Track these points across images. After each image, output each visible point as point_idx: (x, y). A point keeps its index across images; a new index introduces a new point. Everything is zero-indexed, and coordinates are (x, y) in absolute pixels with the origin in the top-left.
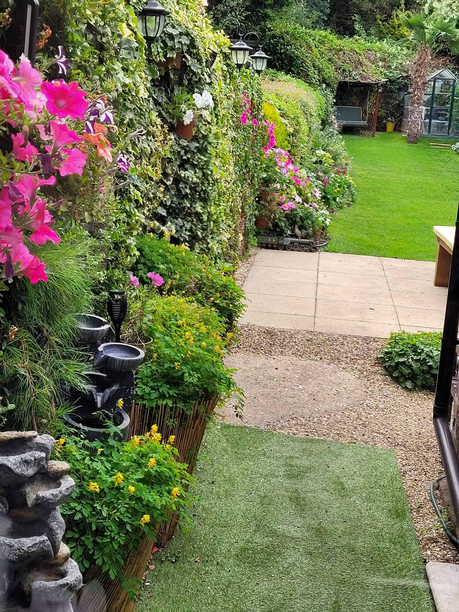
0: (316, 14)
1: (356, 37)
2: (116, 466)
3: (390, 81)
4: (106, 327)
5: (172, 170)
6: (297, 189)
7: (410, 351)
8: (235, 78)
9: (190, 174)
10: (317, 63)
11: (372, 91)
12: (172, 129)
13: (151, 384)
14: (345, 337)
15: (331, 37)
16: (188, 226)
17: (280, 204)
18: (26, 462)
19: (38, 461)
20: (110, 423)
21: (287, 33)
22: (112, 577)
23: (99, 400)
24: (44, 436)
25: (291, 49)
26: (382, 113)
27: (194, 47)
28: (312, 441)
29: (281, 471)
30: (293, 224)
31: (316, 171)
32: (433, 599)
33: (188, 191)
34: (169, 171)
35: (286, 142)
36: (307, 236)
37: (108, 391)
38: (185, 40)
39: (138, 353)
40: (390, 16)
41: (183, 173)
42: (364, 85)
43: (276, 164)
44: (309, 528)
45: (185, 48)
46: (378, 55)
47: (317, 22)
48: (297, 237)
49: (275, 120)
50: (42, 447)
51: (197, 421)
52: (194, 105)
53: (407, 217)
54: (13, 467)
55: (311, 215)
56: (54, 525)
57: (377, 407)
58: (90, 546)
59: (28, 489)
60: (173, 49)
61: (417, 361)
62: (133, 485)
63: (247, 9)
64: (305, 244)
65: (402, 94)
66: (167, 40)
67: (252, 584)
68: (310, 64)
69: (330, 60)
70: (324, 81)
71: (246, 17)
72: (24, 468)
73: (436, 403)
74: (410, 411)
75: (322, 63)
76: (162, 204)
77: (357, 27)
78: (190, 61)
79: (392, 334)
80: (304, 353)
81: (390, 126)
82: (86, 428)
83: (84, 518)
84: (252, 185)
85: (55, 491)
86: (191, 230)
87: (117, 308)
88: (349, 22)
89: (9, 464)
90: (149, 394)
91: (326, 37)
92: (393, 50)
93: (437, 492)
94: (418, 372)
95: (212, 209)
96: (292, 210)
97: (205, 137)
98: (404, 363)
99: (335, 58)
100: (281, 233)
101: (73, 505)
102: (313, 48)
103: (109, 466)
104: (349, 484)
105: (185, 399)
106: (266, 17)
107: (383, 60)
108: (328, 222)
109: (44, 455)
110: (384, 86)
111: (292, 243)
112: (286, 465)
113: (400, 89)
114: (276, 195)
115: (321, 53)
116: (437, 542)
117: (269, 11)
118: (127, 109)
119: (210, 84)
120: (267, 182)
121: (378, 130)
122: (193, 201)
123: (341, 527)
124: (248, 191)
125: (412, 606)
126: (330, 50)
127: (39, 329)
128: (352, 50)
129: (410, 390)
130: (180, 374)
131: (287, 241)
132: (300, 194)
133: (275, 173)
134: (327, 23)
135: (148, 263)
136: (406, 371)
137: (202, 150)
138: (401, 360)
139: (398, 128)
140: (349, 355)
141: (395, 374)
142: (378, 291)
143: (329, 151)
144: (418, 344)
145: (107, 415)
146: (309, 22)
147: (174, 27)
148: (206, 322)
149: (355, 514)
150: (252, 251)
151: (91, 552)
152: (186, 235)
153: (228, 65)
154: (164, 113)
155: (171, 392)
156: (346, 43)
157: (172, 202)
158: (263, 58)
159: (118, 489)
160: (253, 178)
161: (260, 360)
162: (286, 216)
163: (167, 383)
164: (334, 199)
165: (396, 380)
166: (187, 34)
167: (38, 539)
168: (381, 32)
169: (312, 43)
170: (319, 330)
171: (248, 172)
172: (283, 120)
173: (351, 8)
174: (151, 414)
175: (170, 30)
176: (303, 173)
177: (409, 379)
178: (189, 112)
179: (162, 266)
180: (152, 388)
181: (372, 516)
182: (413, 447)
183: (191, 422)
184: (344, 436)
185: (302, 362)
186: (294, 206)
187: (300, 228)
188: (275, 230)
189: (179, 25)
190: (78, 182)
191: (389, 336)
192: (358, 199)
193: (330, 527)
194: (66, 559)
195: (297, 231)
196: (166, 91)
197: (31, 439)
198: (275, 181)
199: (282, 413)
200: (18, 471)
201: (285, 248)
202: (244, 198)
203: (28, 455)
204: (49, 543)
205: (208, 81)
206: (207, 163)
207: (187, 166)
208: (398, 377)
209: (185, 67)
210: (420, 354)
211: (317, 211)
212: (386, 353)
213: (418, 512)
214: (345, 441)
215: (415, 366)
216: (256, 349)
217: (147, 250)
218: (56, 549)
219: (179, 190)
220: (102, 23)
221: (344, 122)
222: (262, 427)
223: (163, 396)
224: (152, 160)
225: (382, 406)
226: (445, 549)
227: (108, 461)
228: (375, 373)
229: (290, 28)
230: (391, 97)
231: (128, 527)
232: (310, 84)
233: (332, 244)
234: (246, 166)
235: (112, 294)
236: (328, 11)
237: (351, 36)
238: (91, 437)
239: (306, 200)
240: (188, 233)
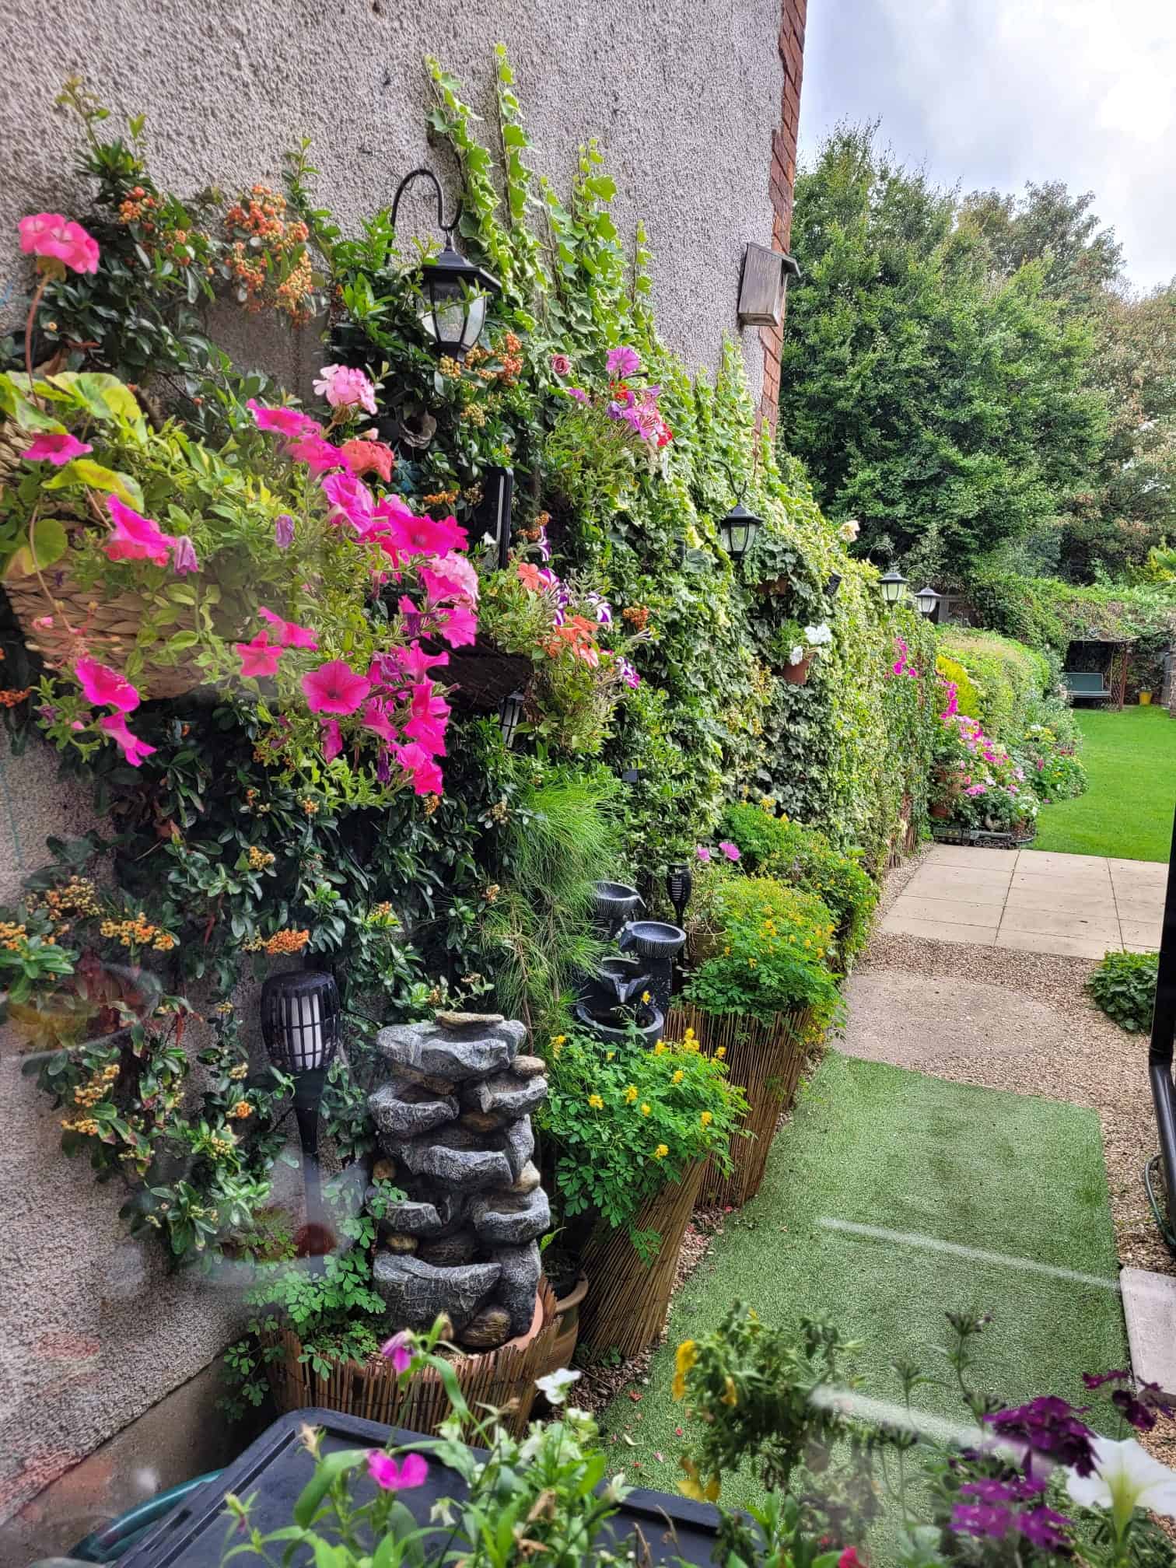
0: (1041, 560)
1: (1096, 585)
2: (632, 1079)
3: (1144, 638)
4: (633, 898)
5: (779, 724)
6: (990, 768)
7: (1131, 978)
8: (887, 619)
9: (803, 730)
10: (1040, 619)
11: (1117, 652)
12: (776, 671)
13: (719, 985)
14: (1038, 956)
15: (1060, 586)
16: (800, 795)
17: (965, 787)
18: (480, 1052)
19: (496, 1053)
20: (632, 1023)
21: (999, 583)
22: (614, 1224)
23: (623, 992)
24: (512, 1022)
25: (1005, 604)
26: (1133, 680)
27: (803, 567)
28: (975, 1089)
29: (925, 1124)
30: (983, 812)
31: (1027, 749)
32: (1124, 1320)
33: (801, 751)
34: (774, 725)
35: (977, 710)
36: (1000, 830)
37: (635, 982)
38: (790, 558)
39: (677, 935)
40: (1145, 557)
41: (792, 728)
42: (1106, 644)
43: (959, 736)
44: (951, 1204)
45: (790, 569)
46: (1127, 606)
47: (1044, 570)
48: (988, 829)
49: (961, 681)
50: (506, 1036)
51: (782, 1039)
52: (806, 641)
53: (1159, 811)
54: (460, 1057)
55: (1008, 801)
56: (515, 1139)
57: (1080, 1051)
58: (590, 1180)
59: (484, 1089)
60: (774, 570)
61: (1142, 991)
62: (647, 1103)
63: (943, 556)
64: (1001, 839)
65: (1162, 655)
66: (767, 560)
67: (856, 1270)
68: (1028, 620)
69: (1058, 614)
70: (1050, 641)
71: (943, 566)
72: (476, 1060)
73: (1154, 1044)
74: (1130, 1060)
75: (1047, 619)
76: (765, 767)
77: (1099, 573)
78: (798, 585)
79: (1107, 954)
80: (978, 974)
81: (1145, 698)
82: (601, 1027)
83: (582, 1142)
84: (921, 759)
85: (517, 1094)
86: (804, 800)
87: (677, 885)
88: (1088, 569)
89: (455, 1053)
90: (714, 998)
91: (1051, 586)
92: (1148, 599)
93: (1156, 1172)
94: (1143, 1007)
95: (836, 775)
96: (982, 795)
97: (822, 682)
98: (1123, 994)
99: (1065, 612)
100: (966, 824)
101: (570, 1123)
102: (1035, 601)
103: (622, 1077)
104: (1022, 1150)
105: (762, 1006)
106: (969, 564)
107: (1134, 612)
108: (1034, 812)
109: (504, 1044)
110: (1133, 645)
111: (981, 837)
112: (932, 1118)
113: (1158, 649)
114: (960, 775)
115: (1045, 607)
116: (1143, 1242)
117: (974, 558)
118: (699, 637)
119: (833, 616)
120: (948, 758)
121: (1126, 702)
122: (808, 763)
123: (999, 1208)
124: (915, 767)
125: (1089, 1328)
126: (1058, 602)
127: (537, 894)
128: (1088, 601)
129: (1132, 1032)
130: (755, 974)
131: (975, 835)
132: (994, 774)
133: (958, 746)
134: (1055, 571)
135: (738, 837)
136: (1127, 1005)
137: (819, 699)
138: (1119, 989)
139: (1156, 699)
140: (1043, 980)
141: (1111, 1009)
142: (1099, 899)
143: (1050, 727)
144: (1144, 968)
145: (629, 1012)
146: (1032, 571)
147: (776, 543)
148: (807, 913)
149: (1025, 1192)
150: (923, 846)
151: (590, 1188)
152: (797, 806)
153: (876, 603)
154: (765, 652)
155: (743, 998)
156: (1081, 592)
157: (779, 764)
158: (931, 597)
159: (631, 1107)
160: (923, 750)
161: (916, 981)
162: (973, 802)
163: (739, 985)
164: (1054, 786)
165: (1112, 1017)
166: (794, 551)
167: (490, 1155)
168: (1133, 578)
169: (1033, 595)
170: (1001, 945)
171: (915, 743)
172: (972, 681)
173: (1091, 552)
174: (716, 1025)
175: (770, 546)
176: (1000, 748)
177: (1131, 1016)
178: (798, 649)
179: (755, 842)
180: (719, 991)
181: (1049, 1197)
182: (1128, 1109)
183: (770, 1038)
184: (1024, 1086)
185: (974, 986)
186: (984, 790)
187: (993, 818)
188: (957, 820)
189: (784, 540)
190: (564, 696)
191: (1103, 957)
192: (1091, 789)
193: (982, 1206)
194: (533, 1187)
195: (989, 821)
196: (769, 624)
197: (492, 1024)
198: (957, 757)
199: (938, 1049)
200: (466, 1062)
201: (971, 843)
202: (908, 775)
203: (481, 1044)
204: (505, 1162)
205: (829, 612)
206: (827, 716)
207: (798, 719)
208: (1114, 1013)
209: (791, 592)
210: (1147, 982)
211: (1017, 795)
212: (1099, 979)
213: (1121, 1197)
214: (1024, 1093)
215: (1139, 998)
216: (912, 966)
217: (737, 820)
218: (516, 1172)
219: (788, 750)
220: (653, 526)
221: (1077, 693)
222: (907, 1066)
223: (731, 1002)
224: (746, 708)
225: (1087, 1051)
226: (1155, 1252)
227: (625, 1072)
228: (1080, 1006)
229: (1003, 576)
230: (1146, 660)
231: (640, 1160)
232: (1030, 645)
233: (1040, 841)
234: (912, 735)
235: (671, 868)
236: (1058, 556)
237: (1089, 584)
238: (606, 1039)
239: (1002, 783)
240: (799, 804)
